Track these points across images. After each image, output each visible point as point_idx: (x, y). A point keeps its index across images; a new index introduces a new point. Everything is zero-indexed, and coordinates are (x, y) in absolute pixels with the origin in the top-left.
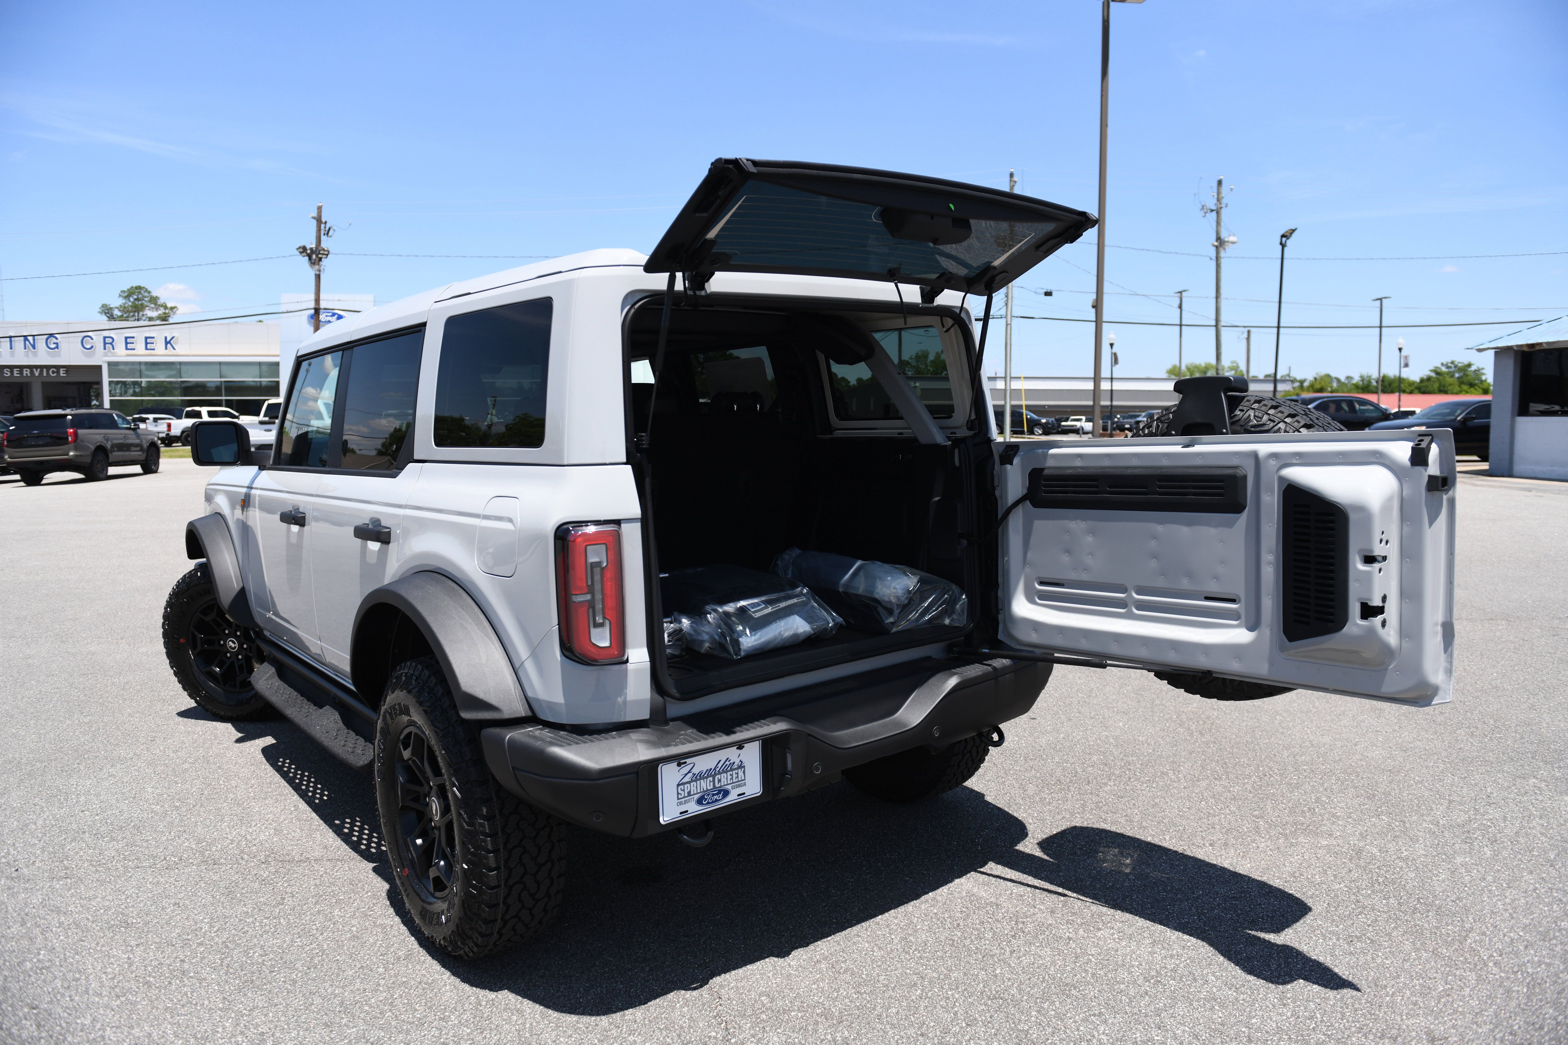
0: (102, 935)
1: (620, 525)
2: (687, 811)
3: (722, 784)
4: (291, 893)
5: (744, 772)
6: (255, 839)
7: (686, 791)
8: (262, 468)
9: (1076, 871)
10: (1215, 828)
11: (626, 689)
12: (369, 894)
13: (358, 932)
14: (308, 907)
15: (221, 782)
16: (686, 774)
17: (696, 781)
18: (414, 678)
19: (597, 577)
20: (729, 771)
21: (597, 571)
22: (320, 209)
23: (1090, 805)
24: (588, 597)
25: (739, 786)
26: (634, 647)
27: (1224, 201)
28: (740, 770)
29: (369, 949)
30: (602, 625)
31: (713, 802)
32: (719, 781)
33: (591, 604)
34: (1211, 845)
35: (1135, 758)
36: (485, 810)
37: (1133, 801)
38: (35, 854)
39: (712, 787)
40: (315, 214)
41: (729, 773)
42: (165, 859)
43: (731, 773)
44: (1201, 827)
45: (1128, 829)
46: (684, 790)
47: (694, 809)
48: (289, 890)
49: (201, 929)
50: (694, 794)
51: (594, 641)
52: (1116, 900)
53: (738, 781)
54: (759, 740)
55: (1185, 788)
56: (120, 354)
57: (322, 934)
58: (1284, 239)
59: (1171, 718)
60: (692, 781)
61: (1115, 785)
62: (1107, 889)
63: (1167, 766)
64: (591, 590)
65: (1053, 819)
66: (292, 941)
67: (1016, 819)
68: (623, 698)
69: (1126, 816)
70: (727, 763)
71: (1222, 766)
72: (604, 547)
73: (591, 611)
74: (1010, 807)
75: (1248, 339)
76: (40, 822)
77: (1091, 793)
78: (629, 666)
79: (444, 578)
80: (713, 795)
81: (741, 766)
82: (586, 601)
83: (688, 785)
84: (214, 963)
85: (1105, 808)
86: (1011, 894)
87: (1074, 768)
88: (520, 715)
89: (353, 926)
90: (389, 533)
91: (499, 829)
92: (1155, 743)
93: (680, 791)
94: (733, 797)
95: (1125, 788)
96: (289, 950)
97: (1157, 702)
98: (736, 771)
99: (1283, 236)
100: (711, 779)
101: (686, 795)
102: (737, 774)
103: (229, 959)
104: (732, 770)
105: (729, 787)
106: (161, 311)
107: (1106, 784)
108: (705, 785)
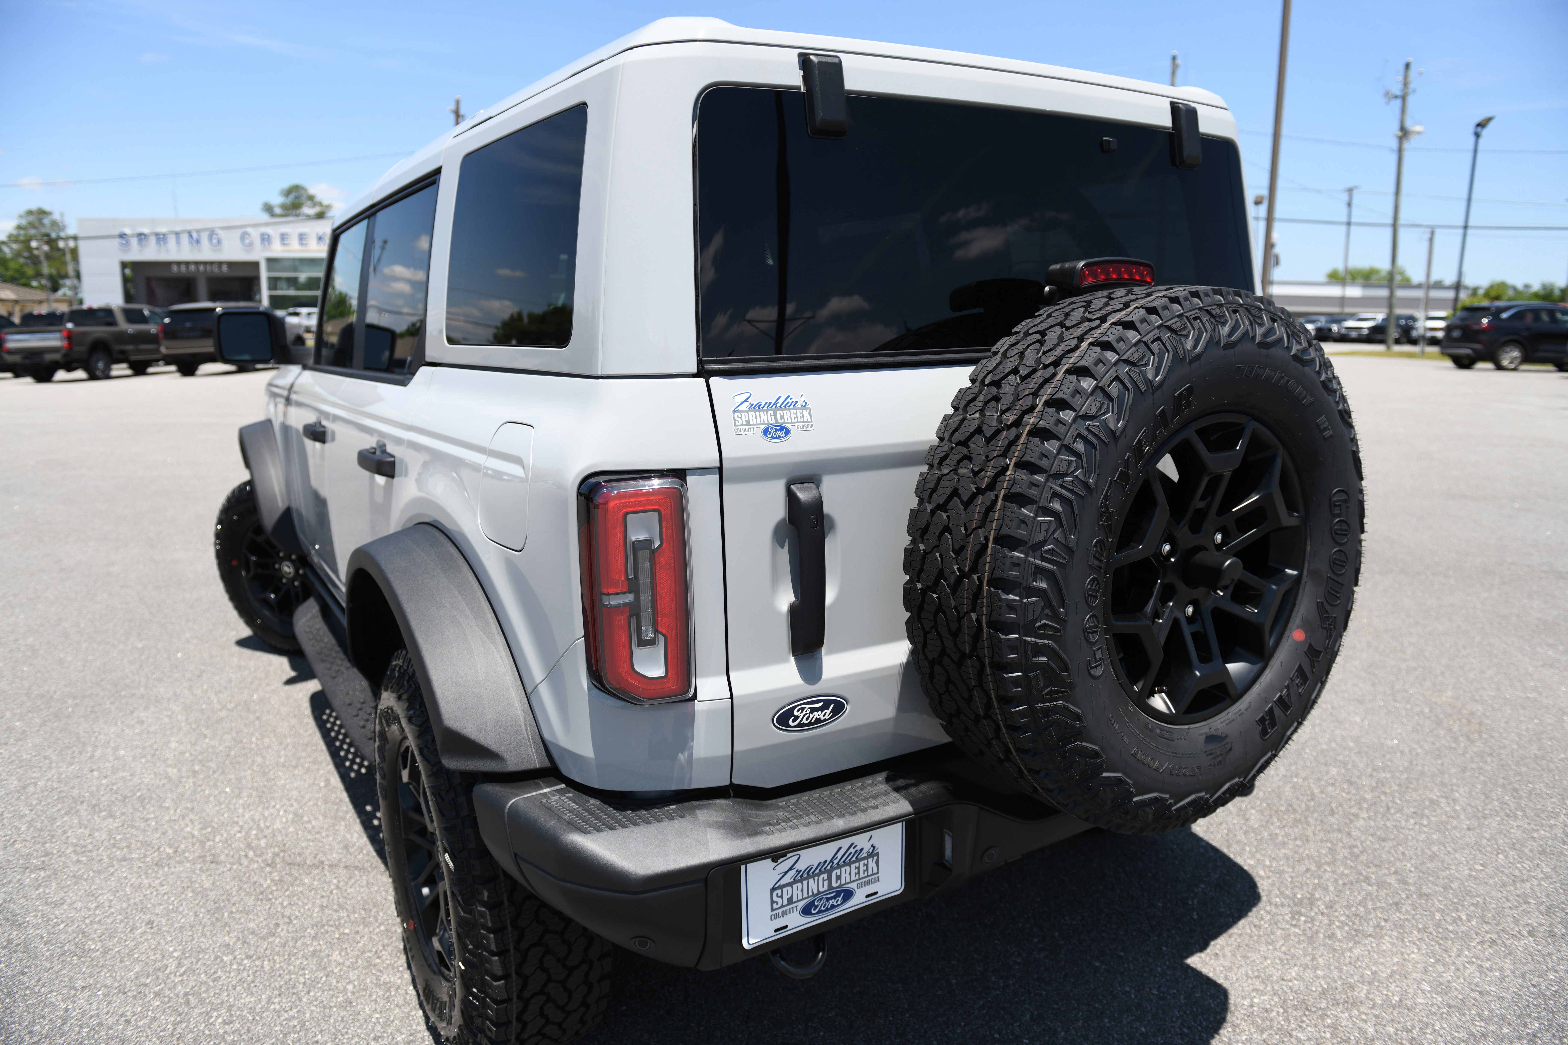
0: (49, 965)
1: (684, 479)
2: (786, 927)
3: (843, 882)
4: (289, 917)
5: (877, 863)
6: (268, 827)
7: (785, 897)
8: (305, 367)
9: (1341, 970)
10: (1529, 903)
11: (692, 740)
12: (382, 928)
13: (353, 993)
14: (303, 944)
15: (254, 739)
16: (786, 873)
17: (801, 881)
18: (407, 678)
19: (645, 565)
20: (854, 862)
21: (644, 555)
22: (458, 103)
23: (1343, 853)
24: (629, 598)
25: (869, 883)
26: (707, 675)
27: (1411, 86)
28: (870, 860)
29: (360, 1027)
30: (652, 642)
31: (827, 910)
32: (839, 878)
33: (634, 610)
34: (1531, 934)
35: (1388, 775)
36: (486, 894)
37: (1400, 848)
38: (19, 829)
39: (826, 887)
40: (453, 107)
41: (853, 866)
42: (159, 849)
43: (857, 864)
44: (1508, 900)
45: (1404, 896)
46: (782, 897)
47: (796, 922)
48: (288, 912)
49: (167, 967)
50: (798, 901)
51: (638, 668)
52: (1411, 1031)
53: (868, 876)
54: (902, 821)
55: (1469, 829)
56: (277, 250)
57: (308, 992)
58: (1479, 129)
59: (1422, 712)
60: (795, 881)
61: (1370, 818)
62: (1394, 1007)
63: (1436, 790)
64: (633, 586)
65: (1293, 871)
66: (270, 1001)
67: (1241, 869)
68: (686, 754)
69: (1396, 873)
70: (852, 850)
71: (1512, 795)
72: (656, 514)
73: (633, 620)
74: (1229, 846)
75: (1431, 240)
76: (41, 784)
77: (1339, 831)
78: (698, 706)
79: (443, 538)
80: (828, 899)
81: (873, 854)
82: (625, 605)
83: (789, 888)
84: (164, 1030)
85: (1364, 858)
86: (1252, 1006)
87: (1310, 788)
88: (531, 766)
89: (350, 982)
90: (393, 463)
91: (508, 921)
92: (1410, 751)
93: (775, 899)
94: (859, 900)
95: (1385, 825)
96: (261, 1018)
97: (1397, 687)
98: (866, 862)
99: (1479, 125)
100: (825, 876)
101: (785, 902)
102: (867, 865)
103: (184, 1025)
104: (858, 860)
105: (853, 886)
106: (317, 209)
107: (1357, 816)
108: (816, 885)
